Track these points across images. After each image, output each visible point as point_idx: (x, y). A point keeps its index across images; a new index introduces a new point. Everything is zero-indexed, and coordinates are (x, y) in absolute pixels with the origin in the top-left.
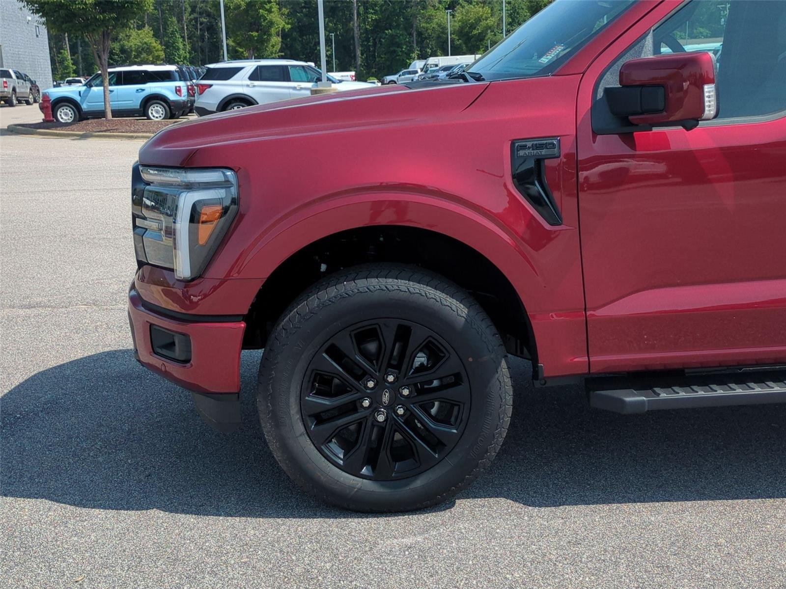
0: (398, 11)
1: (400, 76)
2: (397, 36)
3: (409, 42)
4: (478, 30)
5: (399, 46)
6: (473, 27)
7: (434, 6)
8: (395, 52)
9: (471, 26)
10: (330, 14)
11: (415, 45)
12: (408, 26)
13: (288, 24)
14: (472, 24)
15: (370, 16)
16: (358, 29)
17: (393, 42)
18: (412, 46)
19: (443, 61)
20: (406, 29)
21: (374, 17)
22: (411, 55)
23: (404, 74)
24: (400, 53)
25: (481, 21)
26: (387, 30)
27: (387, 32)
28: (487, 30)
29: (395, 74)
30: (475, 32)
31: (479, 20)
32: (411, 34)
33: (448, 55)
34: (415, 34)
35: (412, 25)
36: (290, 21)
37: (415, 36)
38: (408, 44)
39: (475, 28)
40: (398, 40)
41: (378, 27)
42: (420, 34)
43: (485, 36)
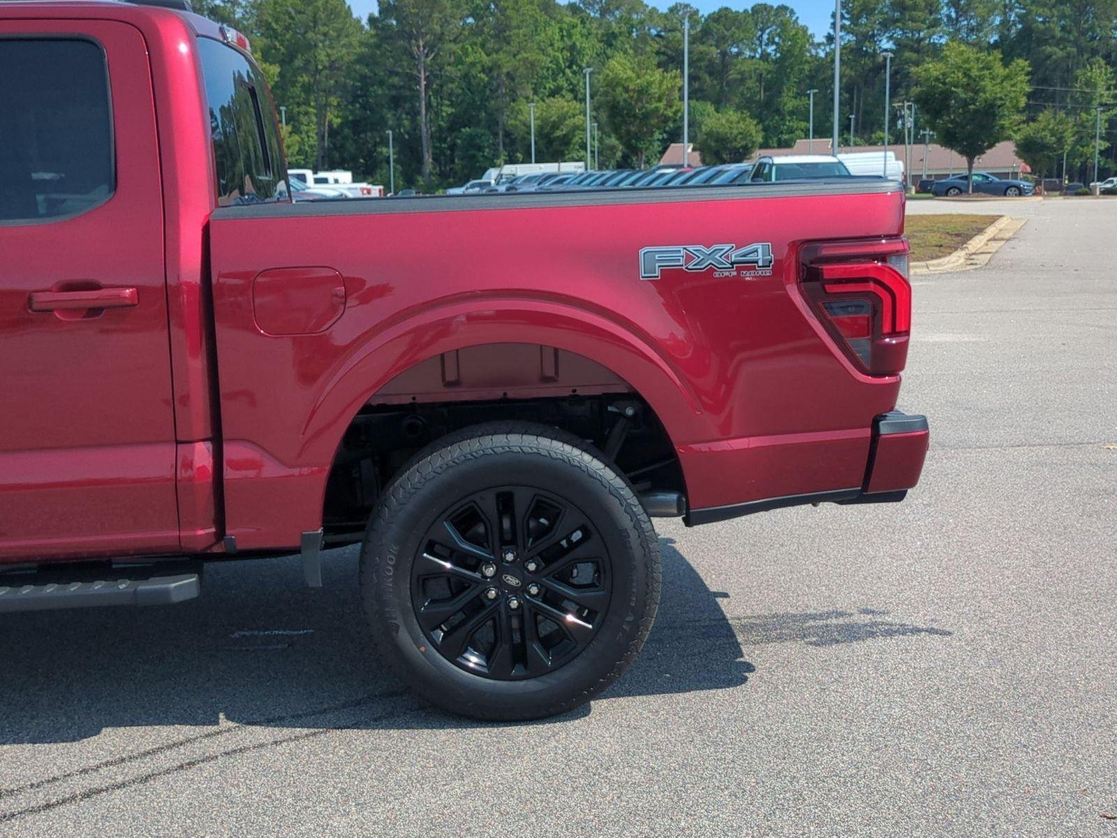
0: (479, 103)
1: (467, 189)
2: (477, 135)
3: (493, 144)
4: (562, 130)
5: (480, 149)
6: (555, 126)
7: (527, 98)
8: (474, 156)
9: (552, 126)
10: (392, 105)
11: (501, 148)
12: (493, 123)
13: (337, 117)
14: (554, 121)
15: (444, 108)
16: (428, 126)
17: (472, 144)
18: (497, 150)
19: (523, 170)
20: (489, 128)
21: (450, 110)
22: (495, 161)
23: (473, 186)
24: (481, 159)
25: (565, 119)
26: (464, 127)
27: (463, 130)
28: (574, 131)
29: (461, 186)
30: (558, 133)
31: (563, 118)
32: (496, 135)
33: (531, 162)
34: (501, 133)
35: (498, 122)
36: (341, 114)
37: (501, 136)
38: (492, 147)
39: (558, 128)
40: (478, 141)
41: (455, 124)
42: (507, 134)
43: (572, 139)
